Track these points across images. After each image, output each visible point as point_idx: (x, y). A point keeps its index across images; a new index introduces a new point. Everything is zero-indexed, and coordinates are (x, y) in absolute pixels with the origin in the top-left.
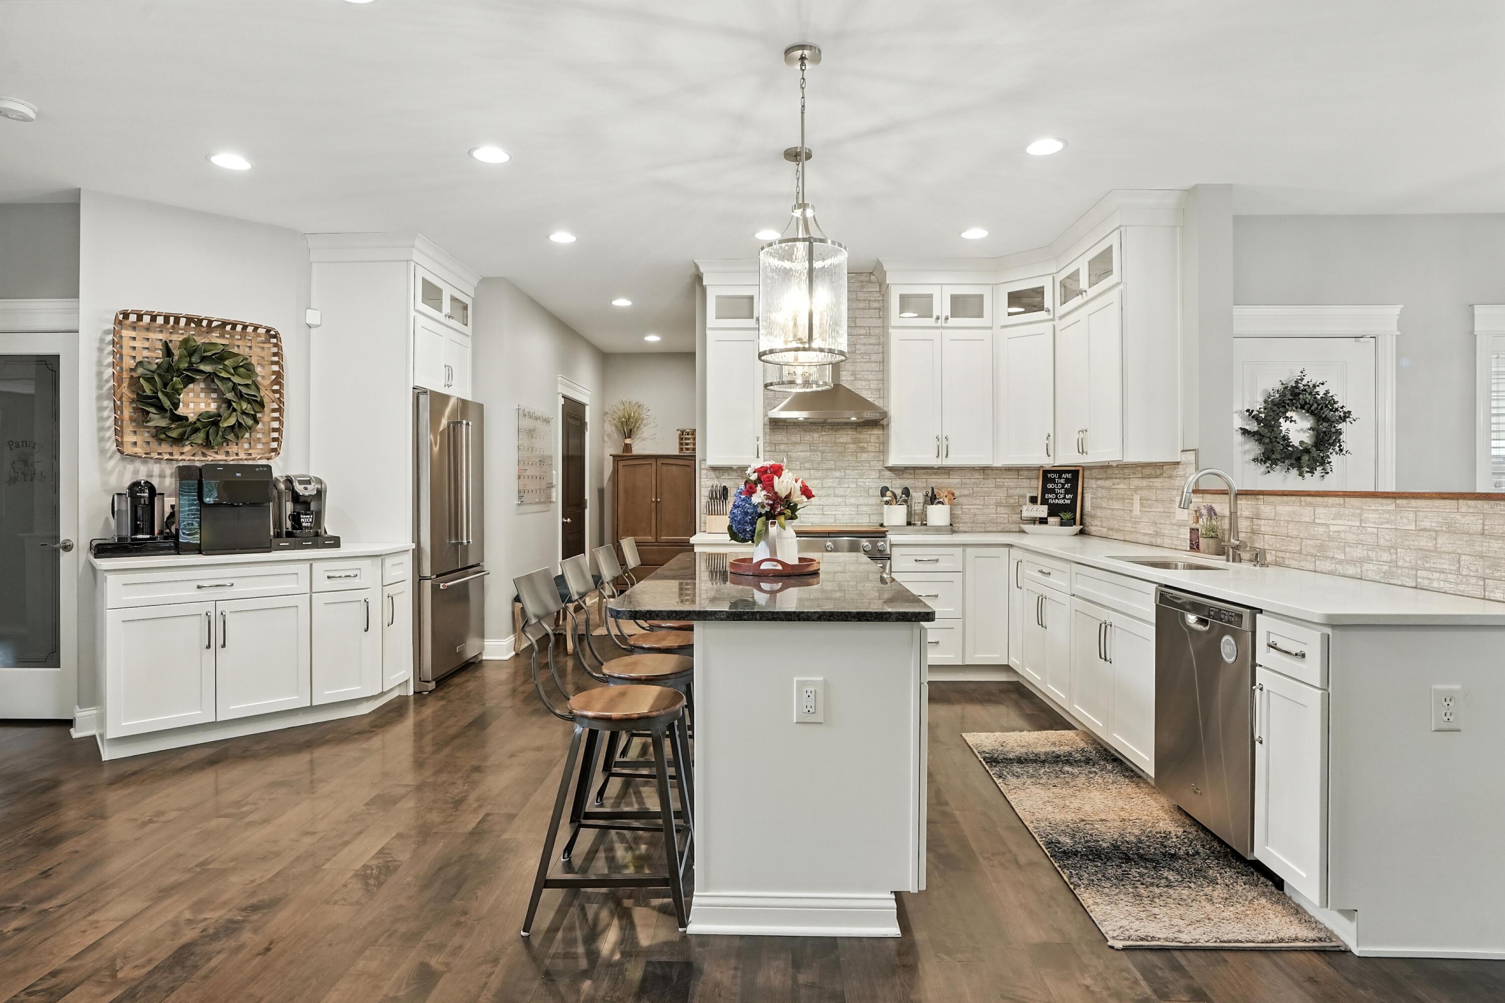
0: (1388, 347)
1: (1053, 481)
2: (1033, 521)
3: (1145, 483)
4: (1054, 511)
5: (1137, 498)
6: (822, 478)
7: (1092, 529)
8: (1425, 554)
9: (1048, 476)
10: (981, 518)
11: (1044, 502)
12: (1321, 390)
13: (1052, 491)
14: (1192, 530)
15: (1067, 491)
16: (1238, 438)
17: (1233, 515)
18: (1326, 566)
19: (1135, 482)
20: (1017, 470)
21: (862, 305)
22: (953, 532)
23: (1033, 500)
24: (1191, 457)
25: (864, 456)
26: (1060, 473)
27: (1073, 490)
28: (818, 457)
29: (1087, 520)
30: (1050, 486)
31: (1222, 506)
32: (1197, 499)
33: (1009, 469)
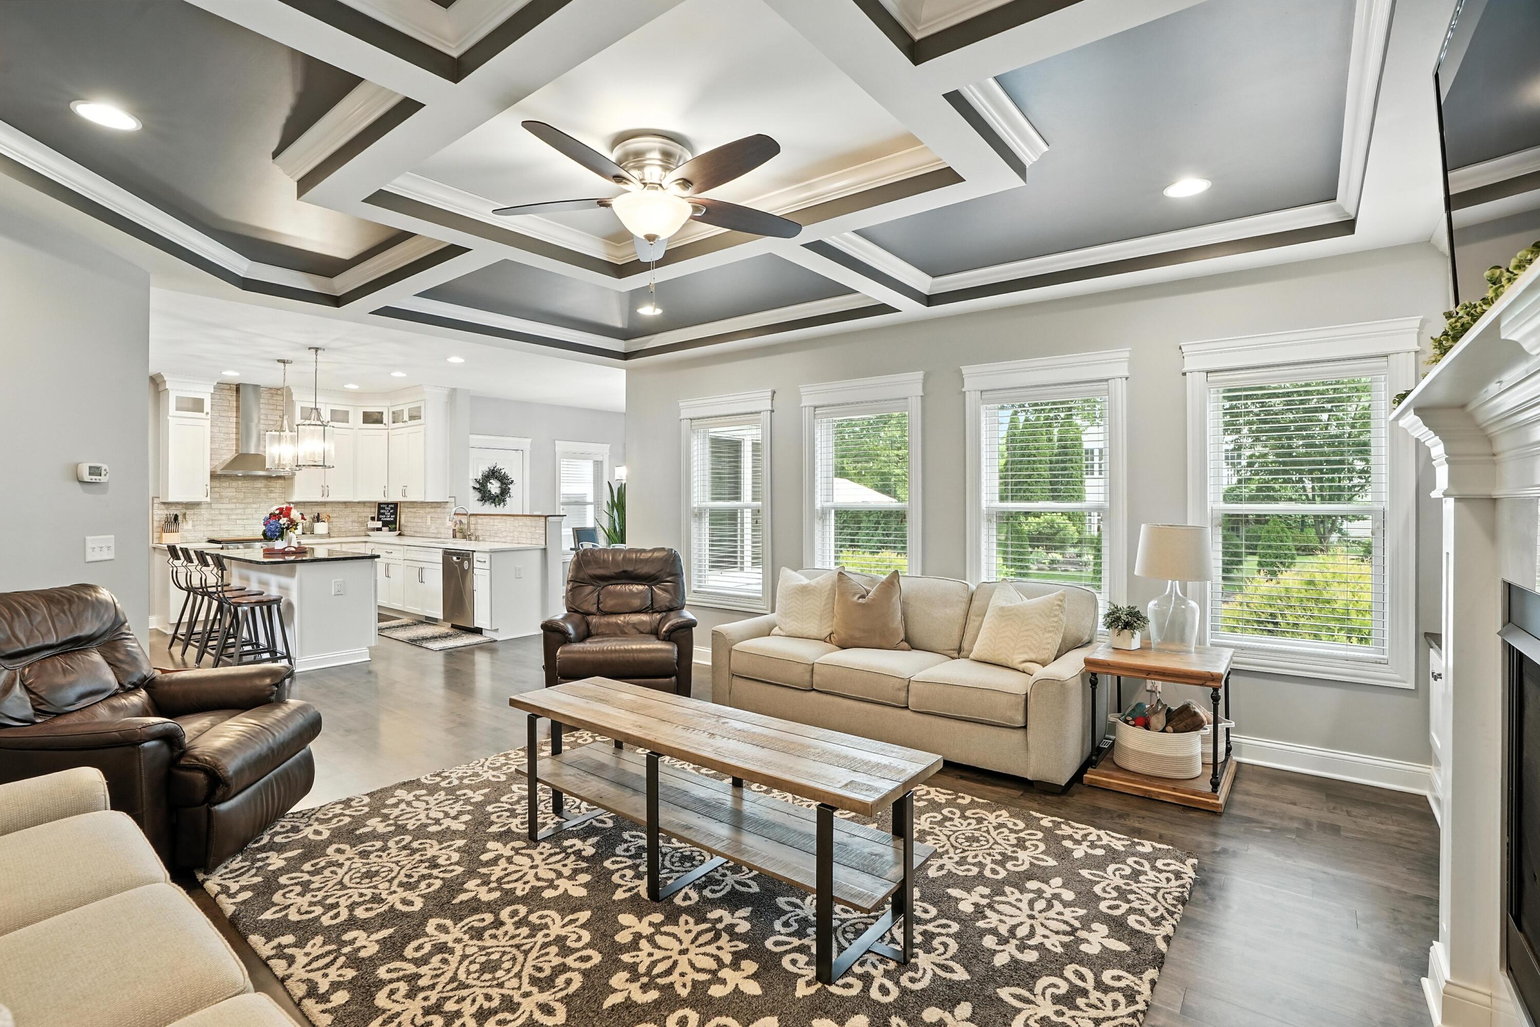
0: (527, 454)
1: (384, 509)
2: (373, 530)
3: (433, 510)
4: (385, 524)
5: (429, 517)
6: (244, 509)
7: (405, 533)
8: (521, 532)
9: (381, 506)
10: (344, 530)
11: (379, 520)
12: (503, 471)
13: (383, 514)
14: (454, 530)
15: (392, 514)
16: (472, 490)
17: (469, 523)
18: (497, 539)
19: (428, 510)
20: (364, 503)
21: (272, 407)
22: (330, 537)
23: (373, 519)
24: (453, 500)
25: (273, 495)
26: (388, 504)
27: (395, 513)
28: (241, 496)
29: (403, 528)
30: (382, 511)
31: (464, 520)
32: (456, 517)
33: (359, 503)
